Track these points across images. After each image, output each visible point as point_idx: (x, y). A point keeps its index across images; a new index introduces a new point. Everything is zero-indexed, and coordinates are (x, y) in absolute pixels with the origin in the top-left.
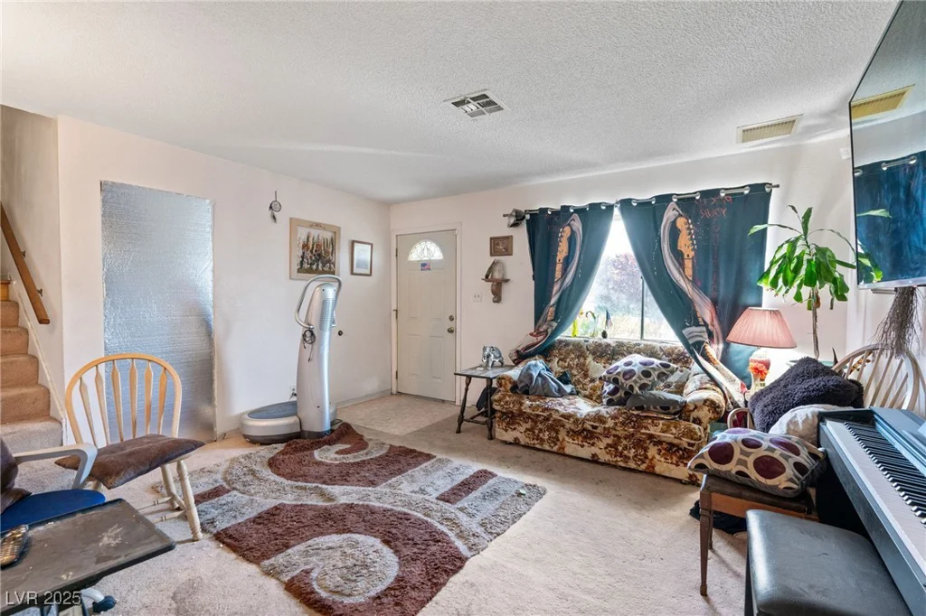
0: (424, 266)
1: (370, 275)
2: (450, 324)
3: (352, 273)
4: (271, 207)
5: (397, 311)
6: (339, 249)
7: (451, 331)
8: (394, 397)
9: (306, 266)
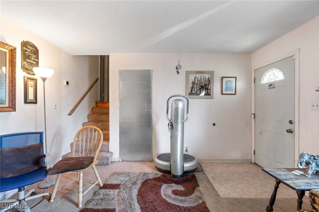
0: (271, 86)
1: (235, 94)
2: (289, 127)
3: (222, 94)
4: (176, 68)
5: (255, 114)
6: (213, 82)
7: (290, 131)
8: (252, 165)
9: (194, 92)
